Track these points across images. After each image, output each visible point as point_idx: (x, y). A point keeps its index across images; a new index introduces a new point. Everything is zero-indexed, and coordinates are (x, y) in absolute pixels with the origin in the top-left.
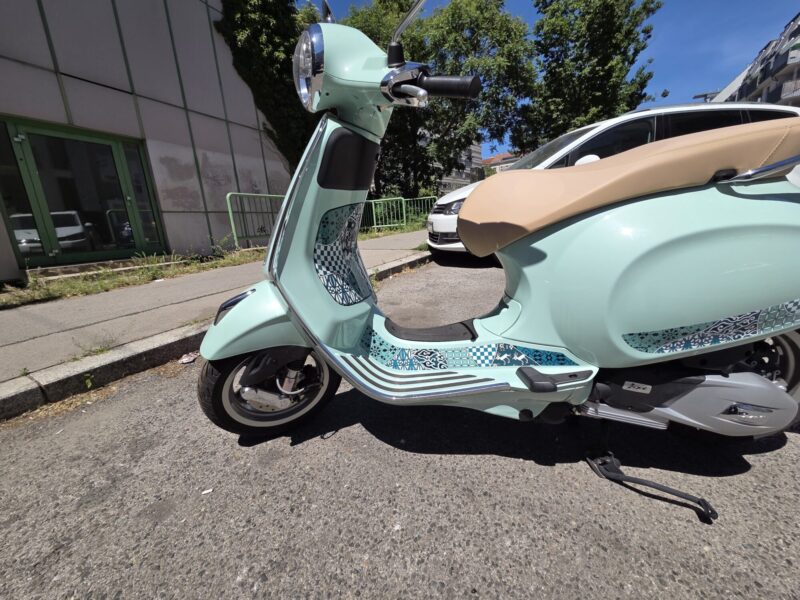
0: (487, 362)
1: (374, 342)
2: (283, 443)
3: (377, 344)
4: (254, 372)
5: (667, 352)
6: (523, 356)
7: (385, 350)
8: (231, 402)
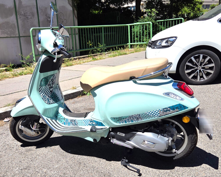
0: (87, 124)
1: (59, 116)
2: (34, 148)
3: (60, 116)
4: (24, 122)
5: (121, 124)
6: (95, 123)
7: (62, 119)
8: (19, 131)
